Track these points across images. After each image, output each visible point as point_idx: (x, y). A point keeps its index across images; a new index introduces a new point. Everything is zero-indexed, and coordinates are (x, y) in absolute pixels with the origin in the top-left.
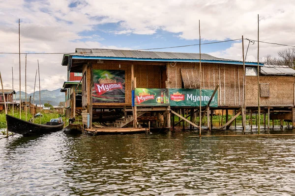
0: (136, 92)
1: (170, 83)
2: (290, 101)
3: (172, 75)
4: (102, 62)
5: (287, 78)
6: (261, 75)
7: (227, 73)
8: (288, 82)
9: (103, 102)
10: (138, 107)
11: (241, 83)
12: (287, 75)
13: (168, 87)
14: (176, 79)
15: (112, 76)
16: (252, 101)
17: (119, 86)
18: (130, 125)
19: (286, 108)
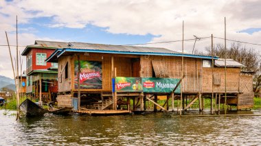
0: (116, 80)
1: (143, 72)
2: (236, 88)
3: (144, 66)
4: (88, 54)
5: (235, 69)
6: (215, 66)
7: (188, 65)
8: (235, 73)
9: (84, 88)
10: (118, 93)
11: (199, 73)
12: (235, 67)
13: (142, 76)
14: (148, 69)
15: (92, 66)
16: (207, 88)
17: (97, 75)
18: (110, 108)
19: (233, 94)
